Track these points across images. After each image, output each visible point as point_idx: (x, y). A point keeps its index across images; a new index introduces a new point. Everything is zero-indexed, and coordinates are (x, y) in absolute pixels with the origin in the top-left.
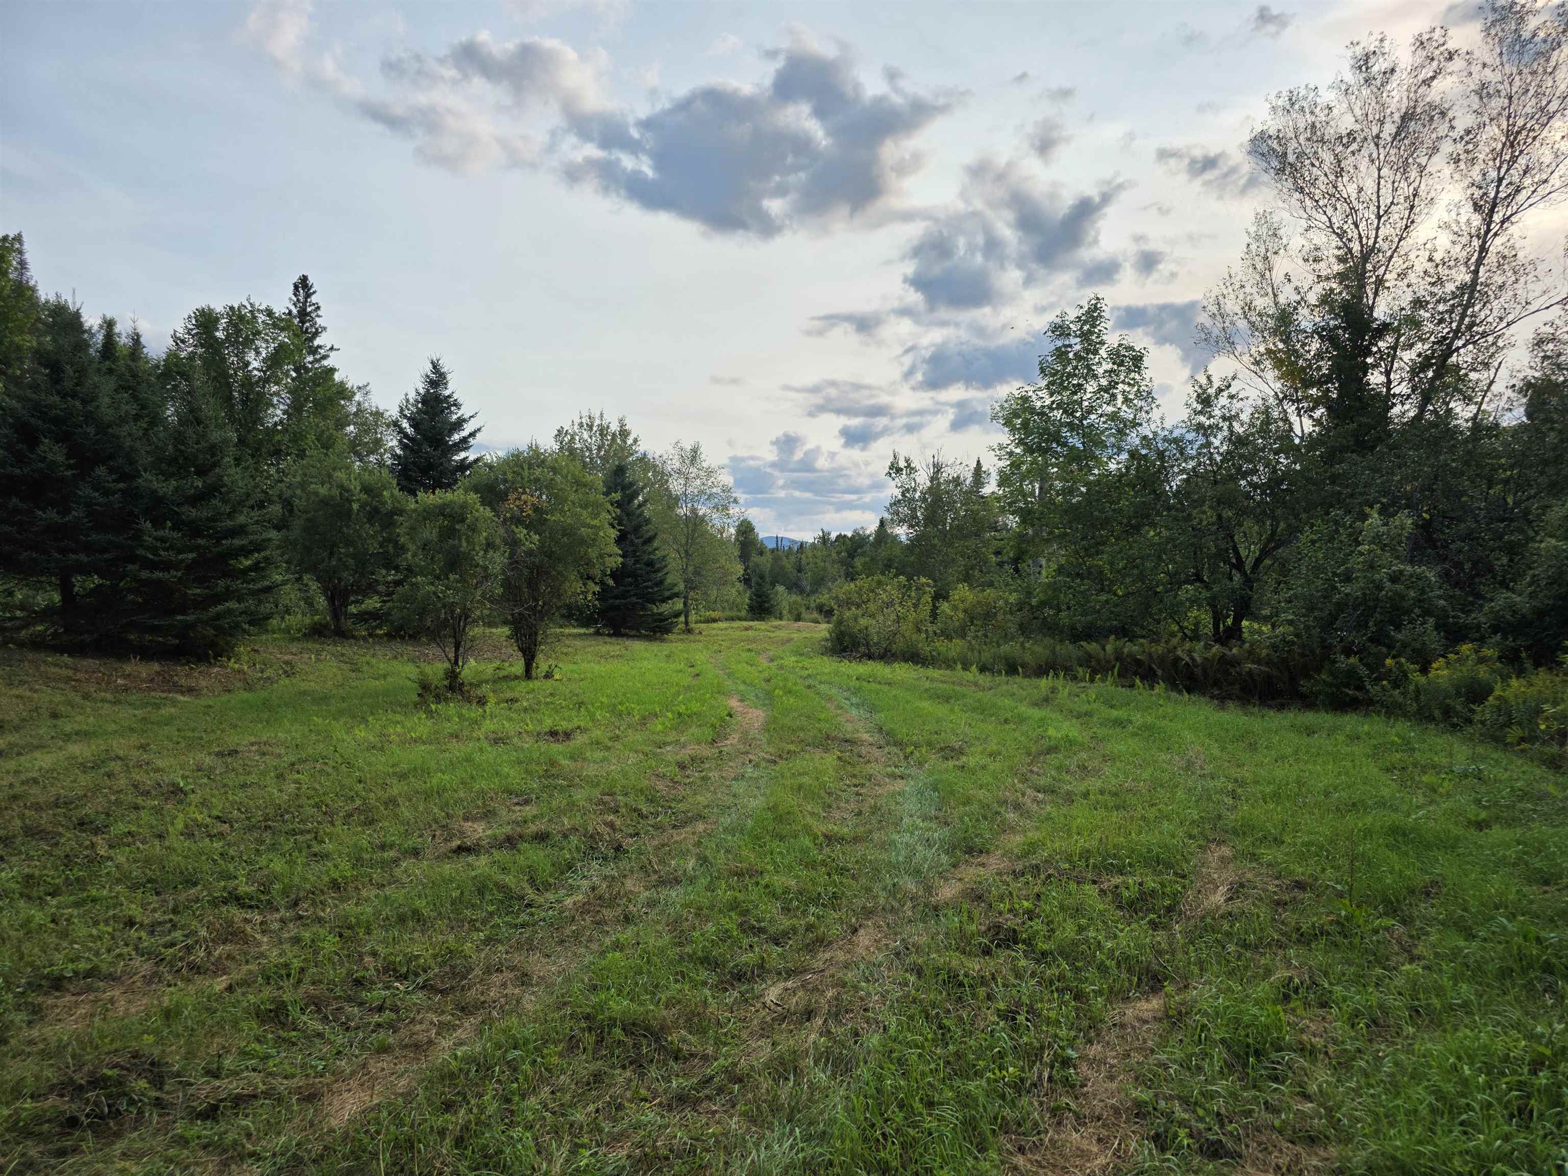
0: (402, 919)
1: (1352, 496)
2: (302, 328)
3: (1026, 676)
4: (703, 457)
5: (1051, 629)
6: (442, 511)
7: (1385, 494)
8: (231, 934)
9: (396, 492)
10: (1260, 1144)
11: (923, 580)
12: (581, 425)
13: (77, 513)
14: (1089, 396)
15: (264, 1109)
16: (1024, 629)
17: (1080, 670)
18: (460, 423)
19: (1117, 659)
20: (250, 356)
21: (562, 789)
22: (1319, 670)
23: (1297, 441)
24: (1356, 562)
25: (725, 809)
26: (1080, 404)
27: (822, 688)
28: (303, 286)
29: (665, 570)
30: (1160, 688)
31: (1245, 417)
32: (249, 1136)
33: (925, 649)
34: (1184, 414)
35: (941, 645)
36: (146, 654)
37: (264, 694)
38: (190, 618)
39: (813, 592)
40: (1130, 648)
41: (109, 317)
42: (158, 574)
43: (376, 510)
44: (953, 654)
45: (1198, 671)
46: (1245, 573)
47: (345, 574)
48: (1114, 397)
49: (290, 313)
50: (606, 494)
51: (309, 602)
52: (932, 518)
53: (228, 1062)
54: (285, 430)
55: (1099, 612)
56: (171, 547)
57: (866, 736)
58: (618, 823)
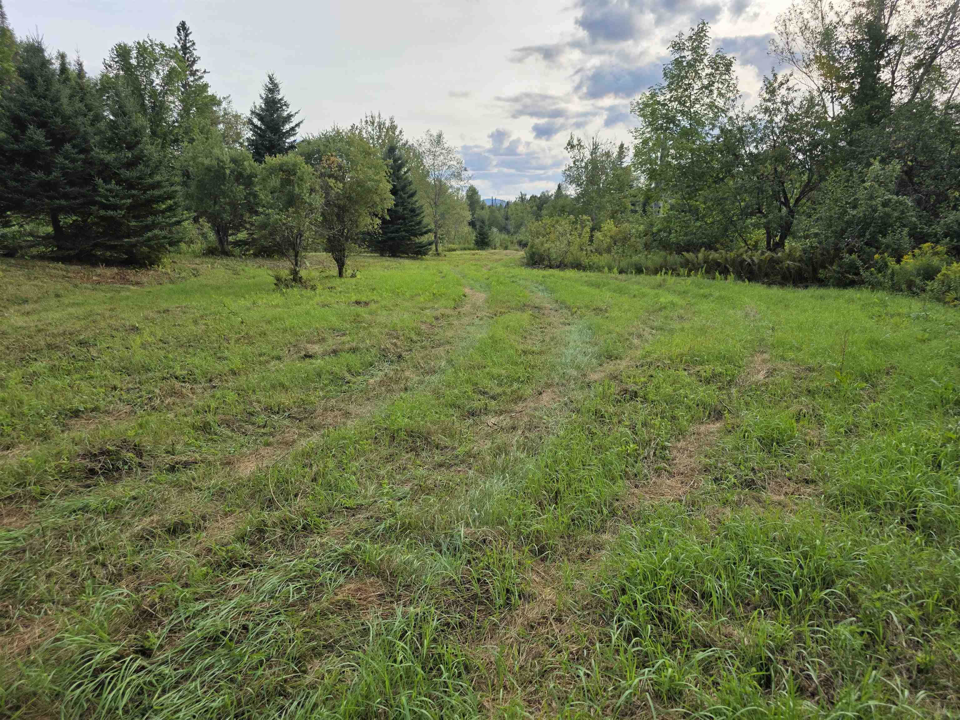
0: (273, 387)
1: (863, 153)
2: (184, 58)
3: (647, 274)
4: (444, 140)
5: (665, 246)
6: (281, 168)
7: (885, 150)
8: (173, 393)
9: (252, 162)
10: (776, 482)
11: (585, 217)
12: (366, 122)
13: (55, 174)
14: (695, 91)
15: (202, 469)
16: (647, 247)
17: (682, 270)
18: (289, 118)
19: (705, 262)
20: (154, 76)
21: (365, 328)
22: (831, 264)
23: (830, 120)
24: (861, 194)
25: (463, 339)
26: (689, 97)
27: (521, 282)
28: (183, 28)
29: (422, 215)
30: (731, 277)
31: (797, 103)
32: (194, 479)
33: (585, 261)
34: (758, 101)
35: (596, 259)
36: (109, 263)
37: (182, 285)
38: (133, 240)
39: (515, 233)
40: (713, 255)
41: (61, 51)
42: (110, 213)
43: (240, 175)
44: (602, 263)
45: (755, 268)
46: (789, 207)
47: (225, 215)
48: (711, 91)
49: (176, 47)
50: (385, 159)
51: (204, 236)
52: (592, 180)
53: (179, 447)
54: (180, 126)
55: (695, 234)
56: (117, 196)
57: (547, 305)
58: (399, 343)
